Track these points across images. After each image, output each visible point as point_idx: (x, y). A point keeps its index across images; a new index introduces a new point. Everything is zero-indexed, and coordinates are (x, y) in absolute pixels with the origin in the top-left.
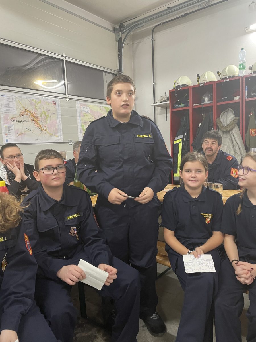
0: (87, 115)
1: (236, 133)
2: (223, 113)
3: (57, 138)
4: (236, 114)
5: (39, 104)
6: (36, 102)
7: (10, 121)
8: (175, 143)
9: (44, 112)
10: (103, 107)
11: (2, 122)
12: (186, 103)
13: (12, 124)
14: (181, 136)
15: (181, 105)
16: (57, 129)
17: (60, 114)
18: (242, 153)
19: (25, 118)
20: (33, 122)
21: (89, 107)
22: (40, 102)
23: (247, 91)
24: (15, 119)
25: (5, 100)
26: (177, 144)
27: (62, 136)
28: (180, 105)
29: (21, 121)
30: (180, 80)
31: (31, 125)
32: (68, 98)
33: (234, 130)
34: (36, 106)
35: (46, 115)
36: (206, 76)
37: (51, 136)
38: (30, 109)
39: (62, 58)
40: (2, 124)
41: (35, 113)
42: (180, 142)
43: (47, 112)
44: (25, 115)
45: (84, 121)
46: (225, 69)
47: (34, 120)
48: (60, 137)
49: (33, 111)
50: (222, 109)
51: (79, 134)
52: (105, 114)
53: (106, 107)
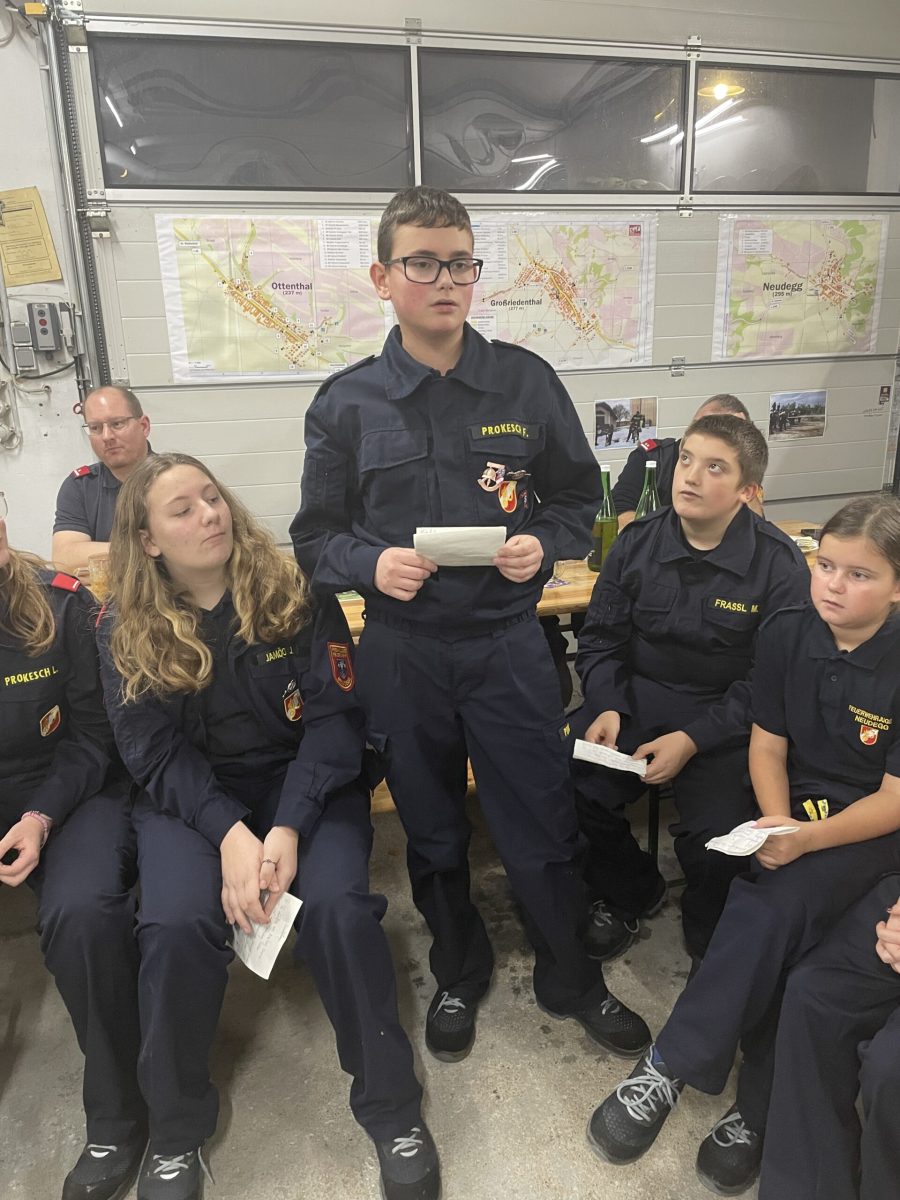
0: (759, 263)
3: (629, 354)
5: (582, 240)
6: (571, 233)
7: (487, 305)
9: (594, 265)
10: (836, 222)
13: (491, 314)
16: (634, 322)
17: (652, 266)
19: (532, 291)
20: (557, 301)
21: (770, 231)
22: (585, 234)
24: (501, 298)
27: (649, 346)
29: (520, 302)
31: (548, 313)
32: (687, 207)
34: (569, 249)
35: (602, 275)
37: (610, 346)
38: (552, 260)
41: (566, 271)
43: (605, 267)
44: (531, 284)
47: (560, 296)
48: (641, 350)
49: (559, 268)
51: (718, 335)
52: (841, 250)
53: (847, 224)
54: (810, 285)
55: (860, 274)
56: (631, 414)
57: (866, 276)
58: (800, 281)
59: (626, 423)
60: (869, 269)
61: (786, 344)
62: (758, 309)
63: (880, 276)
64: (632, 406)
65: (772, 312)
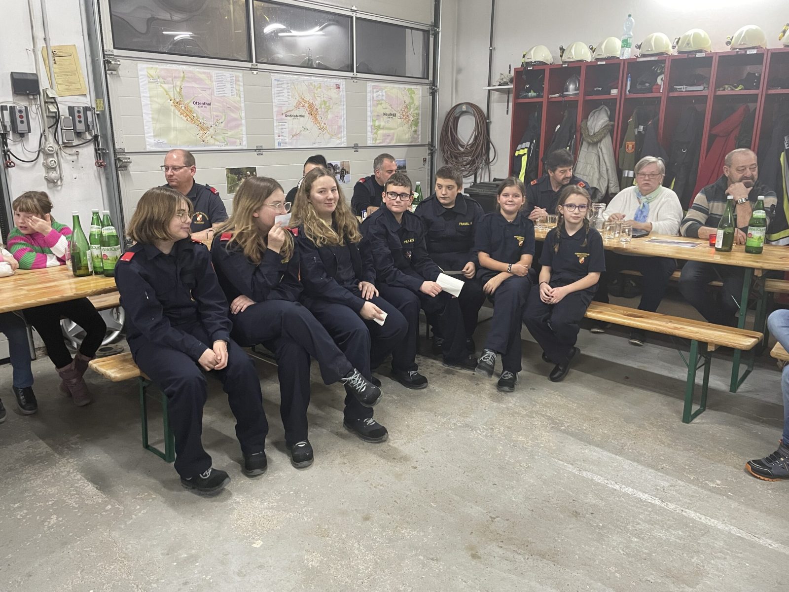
0: (381, 104)
1: (606, 145)
2: (594, 113)
3: (339, 141)
4: (611, 118)
5: (319, 90)
6: (315, 86)
7: (284, 116)
8: (516, 155)
9: (324, 101)
10: (405, 88)
11: (275, 118)
12: (539, 90)
13: (285, 121)
14: (528, 144)
15: (532, 94)
16: (340, 127)
17: (345, 103)
18: (611, 177)
19: (301, 111)
20: (311, 116)
21: (384, 91)
22: (320, 87)
23: (629, 83)
24: (289, 114)
25: (278, 86)
26: (520, 156)
27: (345, 138)
28: (530, 94)
29: (297, 116)
30: (532, 52)
31: (308, 121)
32: (356, 78)
33: (603, 141)
34: (314, 93)
35: (327, 105)
36: (573, 51)
37: (331, 138)
38: (308, 97)
39: (350, 14)
40: (275, 121)
41: (314, 103)
42: (525, 154)
43: (328, 102)
44: (301, 108)
45: (376, 114)
46: (601, 44)
47: (312, 114)
48: (343, 139)
49: (311, 101)
50: (591, 107)
51: (369, 134)
52: (408, 101)
53: (409, 89)
54: (399, 115)
55: (414, 111)
56: (341, 168)
57: (416, 111)
58: (395, 112)
59: (339, 173)
60: (417, 109)
61: (392, 139)
62: (382, 124)
63: (420, 112)
64: (341, 165)
65: (387, 125)
